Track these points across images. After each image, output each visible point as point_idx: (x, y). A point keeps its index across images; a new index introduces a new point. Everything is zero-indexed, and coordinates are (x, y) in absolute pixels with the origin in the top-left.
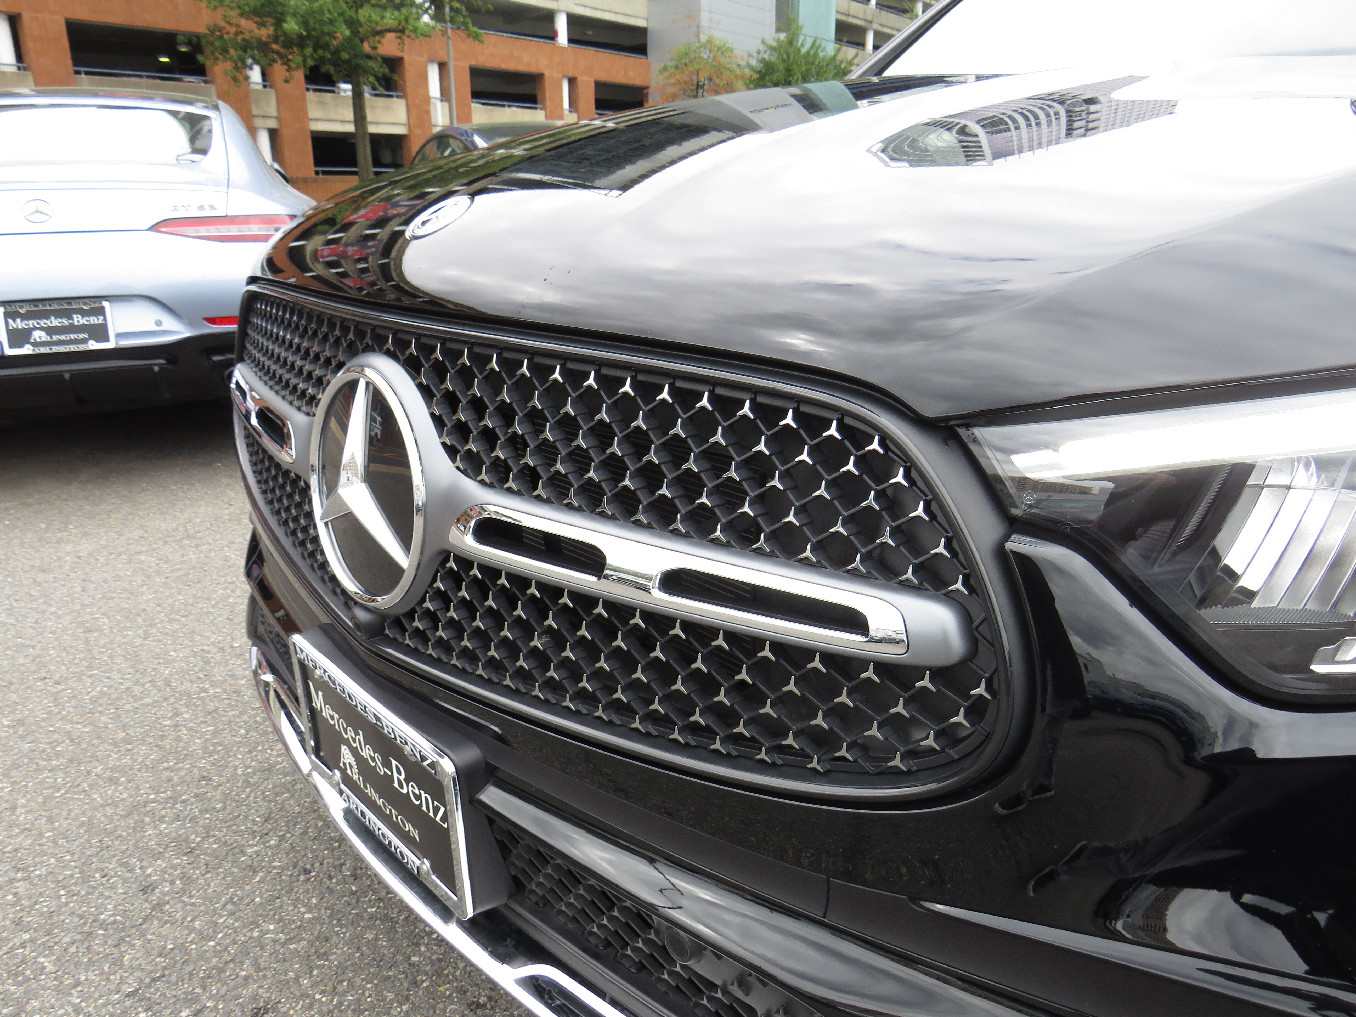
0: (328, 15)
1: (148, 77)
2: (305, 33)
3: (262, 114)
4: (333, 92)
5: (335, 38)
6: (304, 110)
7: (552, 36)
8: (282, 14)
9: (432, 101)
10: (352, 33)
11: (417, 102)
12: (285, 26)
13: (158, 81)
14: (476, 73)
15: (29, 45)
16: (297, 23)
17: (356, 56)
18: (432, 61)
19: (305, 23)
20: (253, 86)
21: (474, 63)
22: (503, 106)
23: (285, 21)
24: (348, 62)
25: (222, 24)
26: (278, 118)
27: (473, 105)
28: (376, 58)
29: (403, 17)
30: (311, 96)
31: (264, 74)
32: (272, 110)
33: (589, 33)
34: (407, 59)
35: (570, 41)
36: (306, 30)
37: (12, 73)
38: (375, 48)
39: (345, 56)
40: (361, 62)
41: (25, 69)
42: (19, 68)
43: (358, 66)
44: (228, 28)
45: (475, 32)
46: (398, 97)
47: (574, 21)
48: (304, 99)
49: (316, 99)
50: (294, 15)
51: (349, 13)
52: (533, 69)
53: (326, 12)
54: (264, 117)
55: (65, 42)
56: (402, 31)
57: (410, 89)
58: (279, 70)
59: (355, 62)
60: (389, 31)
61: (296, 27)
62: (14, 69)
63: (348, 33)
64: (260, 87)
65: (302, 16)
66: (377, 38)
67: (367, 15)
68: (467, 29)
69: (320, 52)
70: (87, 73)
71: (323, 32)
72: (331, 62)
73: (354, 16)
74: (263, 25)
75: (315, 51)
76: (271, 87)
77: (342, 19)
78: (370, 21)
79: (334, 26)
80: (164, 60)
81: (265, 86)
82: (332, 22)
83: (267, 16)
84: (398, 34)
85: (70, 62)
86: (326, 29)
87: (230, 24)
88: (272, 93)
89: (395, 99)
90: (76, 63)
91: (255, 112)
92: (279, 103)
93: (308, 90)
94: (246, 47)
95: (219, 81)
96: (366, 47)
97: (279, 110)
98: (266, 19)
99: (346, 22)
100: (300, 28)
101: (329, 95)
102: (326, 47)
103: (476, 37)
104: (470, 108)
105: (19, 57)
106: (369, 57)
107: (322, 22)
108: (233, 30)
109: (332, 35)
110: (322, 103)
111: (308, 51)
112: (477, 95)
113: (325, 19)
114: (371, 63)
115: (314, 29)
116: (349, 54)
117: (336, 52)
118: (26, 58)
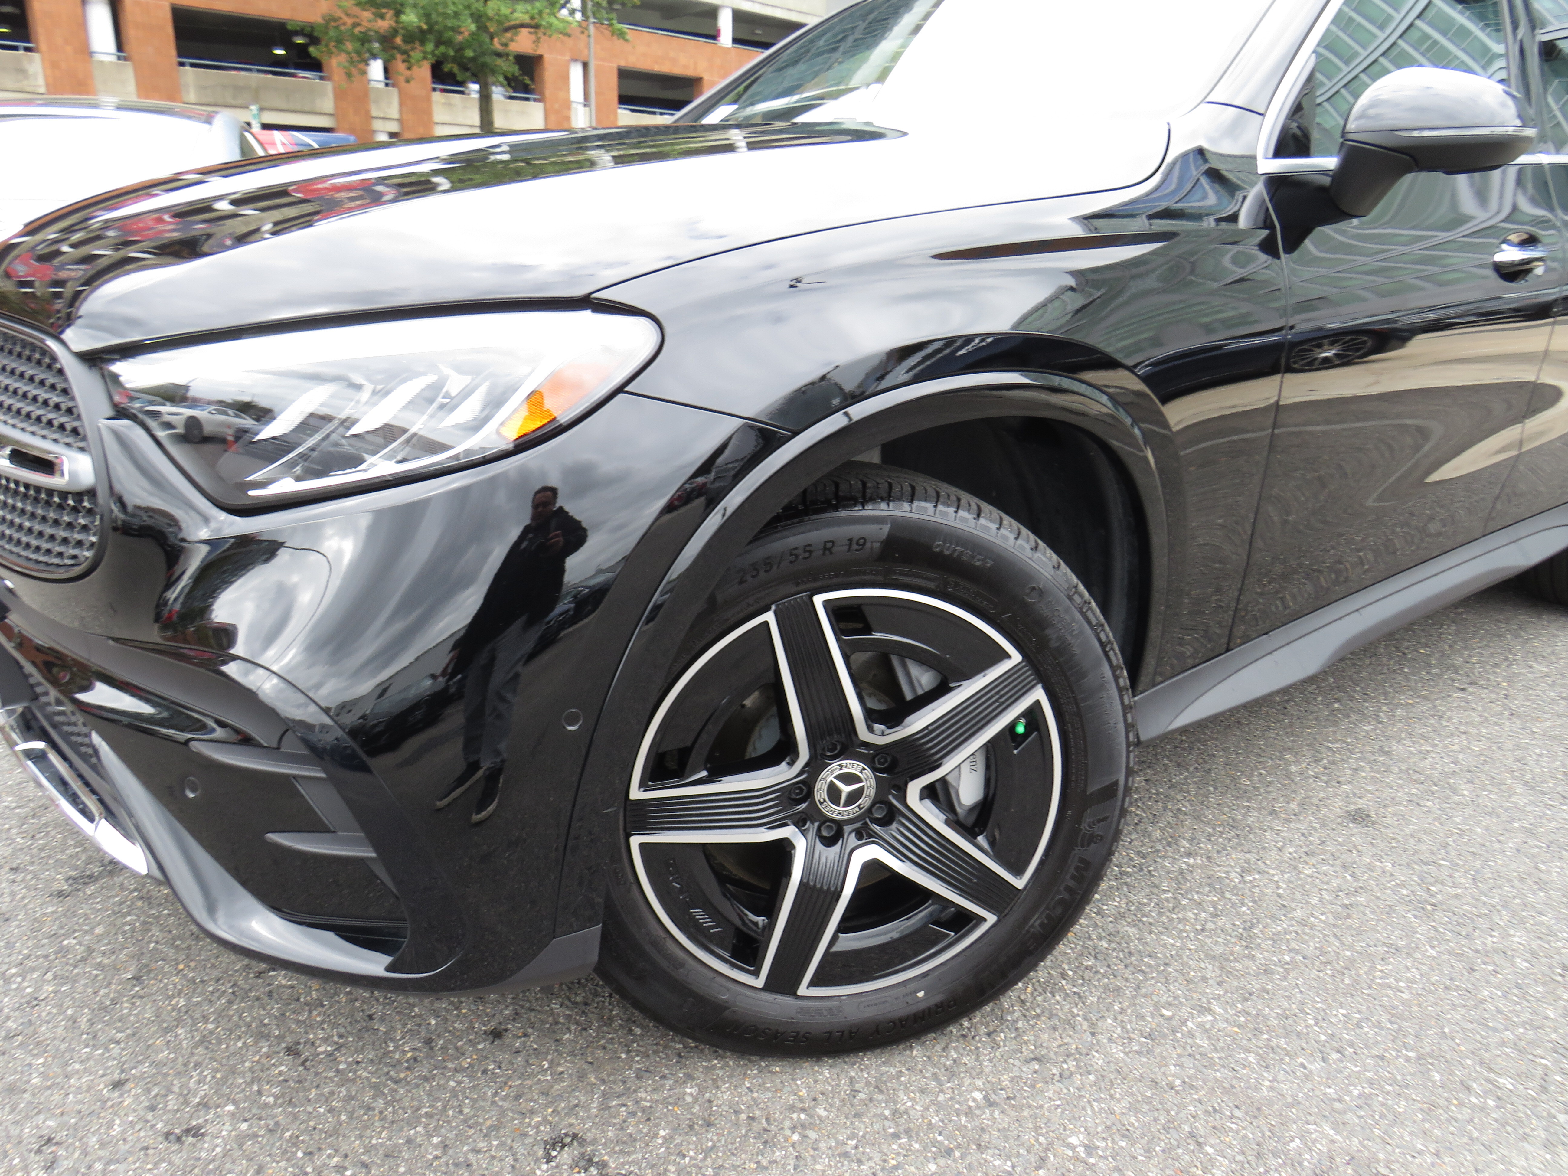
0: (453, 8)
1: (259, 71)
2: (425, 27)
3: (382, 115)
4: (462, 92)
5: (460, 33)
6: (428, 112)
7: (714, 36)
8: (402, 5)
9: (574, 105)
10: (479, 28)
11: (557, 106)
12: (403, 18)
13: (270, 76)
14: (624, 74)
15: (131, 33)
16: (418, 16)
17: (484, 54)
18: (576, 60)
19: (427, 16)
20: (373, 85)
21: (623, 63)
22: (654, 113)
23: (404, 13)
24: (474, 59)
25: (339, 13)
26: (400, 121)
27: (620, 111)
28: (507, 55)
29: (536, 11)
30: (437, 96)
31: (386, 70)
32: (394, 111)
33: (759, 32)
34: (547, 57)
35: (736, 41)
36: (426, 23)
37: (111, 62)
38: (506, 45)
39: (469, 53)
40: (488, 59)
41: (125, 59)
42: (119, 58)
43: (484, 65)
44: (346, 19)
45: (619, 30)
46: (535, 100)
47: (740, 17)
48: (429, 100)
49: (443, 101)
50: (415, 6)
51: (476, 5)
52: (689, 72)
53: (450, 4)
54: (384, 118)
55: (170, 30)
56: (537, 27)
57: (549, 91)
58: (400, 66)
59: (482, 60)
60: (523, 26)
61: (416, 20)
62: (113, 59)
63: (473, 27)
64: (381, 86)
65: (423, 8)
66: (508, 35)
67: (496, 7)
68: (611, 25)
69: (442, 49)
70: (193, 65)
71: (446, 27)
72: (454, 60)
73: (482, 9)
74: (382, 17)
75: (437, 47)
76: (394, 86)
77: (467, 12)
78: (498, 15)
79: (459, 20)
80: (280, 52)
81: (387, 85)
82: (456, 14)
83: (384, 7)
84: (532, 30)
85: (173, 52)
86: (450, 23)
87: (348, 15)
88: (394, 92)
89: (532, 103)
90: (181, 53)
91: (374, 113)
92: (401, 104)
93: (434, 90)
94: (364, 39)
95: (336, 78)
96: (497, 45)
97: (401, 112)
98: (384, 11)
99: (472, 15)
100: (420, 21)
101: (457, 96)
102: (449, 43)
103: (621, 35)
104: (616, 114)
105: (120, 46)
106: (499, 55)
107: (445, 16)
108: (349, 21)
109: (456, 30)
110: (449, 105)
111: (430, 47)
112: (625, 100)
113: (449, 12)
114: (500, 62)
115: (437, 23)
116: (474, 51)
117: (460, 49)
118: (126, 47)
